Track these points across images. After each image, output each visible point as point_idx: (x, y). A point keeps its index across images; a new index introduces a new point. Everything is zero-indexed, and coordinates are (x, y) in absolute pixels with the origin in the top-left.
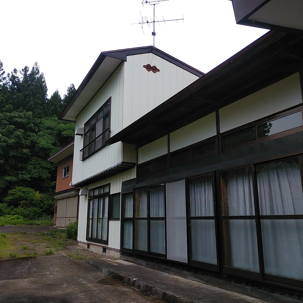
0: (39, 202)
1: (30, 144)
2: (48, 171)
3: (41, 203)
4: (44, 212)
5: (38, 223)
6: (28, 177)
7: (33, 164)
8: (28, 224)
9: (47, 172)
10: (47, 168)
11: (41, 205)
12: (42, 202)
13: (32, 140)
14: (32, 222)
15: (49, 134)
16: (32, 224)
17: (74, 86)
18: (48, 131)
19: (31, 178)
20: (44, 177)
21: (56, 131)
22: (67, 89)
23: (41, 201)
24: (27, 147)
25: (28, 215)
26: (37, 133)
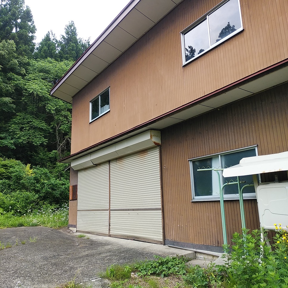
0: (32, 181)
1: (13, 90)
2: (44, 134)
3: (37, 183)
4: (44, 198)
5: (35, 221)
6: (11, 143)
7: (19, 124)
8: (13, 226)
9: (41, 135)
10: (41, 130)
11: (37, 187)
12: (37, 180)
13: (16, 85)
14: (22, 220)
15: (42, 79)
16: (21, 225)
17: (73, 23)
18: (42, 74)
19: (15, 144)
20: (36, 143)
21: (52, 75)
22: (65, 27)
23: (35, 179)
24: (8, 94)
25: (13, 206)
26: (23, 76)
